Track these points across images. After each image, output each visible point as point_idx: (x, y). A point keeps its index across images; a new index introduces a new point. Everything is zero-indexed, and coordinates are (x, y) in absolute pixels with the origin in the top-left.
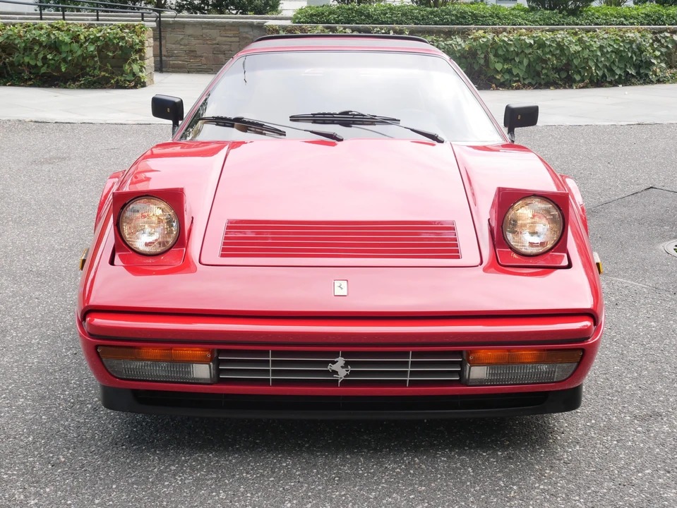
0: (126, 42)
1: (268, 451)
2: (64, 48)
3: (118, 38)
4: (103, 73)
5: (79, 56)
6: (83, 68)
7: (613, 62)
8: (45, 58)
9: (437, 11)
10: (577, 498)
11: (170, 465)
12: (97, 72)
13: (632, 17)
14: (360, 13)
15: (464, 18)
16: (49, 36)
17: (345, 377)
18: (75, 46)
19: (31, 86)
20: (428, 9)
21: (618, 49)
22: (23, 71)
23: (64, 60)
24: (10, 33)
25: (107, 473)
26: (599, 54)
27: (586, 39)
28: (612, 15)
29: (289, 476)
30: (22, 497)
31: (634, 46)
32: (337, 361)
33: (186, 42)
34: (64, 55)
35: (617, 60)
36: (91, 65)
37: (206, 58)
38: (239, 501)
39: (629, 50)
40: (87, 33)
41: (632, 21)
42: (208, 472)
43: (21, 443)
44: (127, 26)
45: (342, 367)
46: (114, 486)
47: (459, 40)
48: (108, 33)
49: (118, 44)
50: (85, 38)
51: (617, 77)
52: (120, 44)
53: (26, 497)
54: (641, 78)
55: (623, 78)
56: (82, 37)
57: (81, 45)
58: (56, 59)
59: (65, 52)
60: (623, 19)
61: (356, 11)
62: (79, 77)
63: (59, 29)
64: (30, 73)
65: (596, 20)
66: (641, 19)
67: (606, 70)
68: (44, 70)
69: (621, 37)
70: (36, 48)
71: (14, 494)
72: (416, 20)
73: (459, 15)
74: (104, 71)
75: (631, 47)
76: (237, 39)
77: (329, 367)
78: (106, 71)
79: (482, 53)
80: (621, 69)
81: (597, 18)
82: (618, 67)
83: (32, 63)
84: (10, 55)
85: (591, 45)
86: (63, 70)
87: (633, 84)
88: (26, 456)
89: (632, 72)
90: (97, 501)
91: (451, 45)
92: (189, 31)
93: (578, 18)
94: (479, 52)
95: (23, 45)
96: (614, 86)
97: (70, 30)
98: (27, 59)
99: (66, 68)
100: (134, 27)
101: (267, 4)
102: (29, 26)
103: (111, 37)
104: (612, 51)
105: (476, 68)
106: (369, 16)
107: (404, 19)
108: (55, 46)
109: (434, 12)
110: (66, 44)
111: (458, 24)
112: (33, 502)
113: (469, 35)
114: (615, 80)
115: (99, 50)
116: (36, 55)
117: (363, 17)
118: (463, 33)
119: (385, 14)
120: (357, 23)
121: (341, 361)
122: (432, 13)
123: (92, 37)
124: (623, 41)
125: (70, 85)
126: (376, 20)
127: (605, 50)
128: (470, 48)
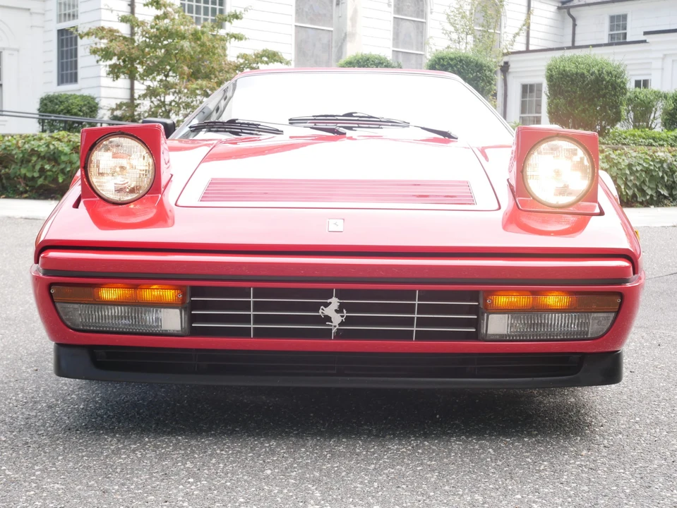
1: (249, 436)
2: (63, 158)
7: (644, 182)
8: (42, 170)
11: (130, 444)
13: (661, 139)
16: (48, 146)
17: (340, 325)
18: (75, 157)
19: (26, 198)
21: (647, 168)
22: (19, 183)
23: (62, 171)
24: (8, 144)
25: (54, 449)
26: (628, 172)
27: (613, 156)
28: (639, 136)
31: (665, 165)
32: (330, 303)
34: (62, 166)
35: (647, 179)
38: (209, 469)
39: (659, 170)
41: (661, 143)
42: (175, 450)
45: (336, 311)
46: (60, 458)
51: (648, 197)
54: (674, 200)
55: (655, 199)
58: (54, 170)
59: (63, 162)
60: (652, 141)
63: (59, 140)
64: (27, 185)
65: (624, 141)
66: (671, 142)
67: (636, 190)
68: (40, 181)
69: (651, 156)
70: (34, 159)
75: (662, 166)
77: (321, 311)
80: (652, 189)
81: (624, 139)
82: (649, 187)
83: (29, 175)
84: (6, 166)
85: (619, 162)
86: (61, 181)
87: (666, 205)
89: (665, 193)
90: (37, 468)
93: (604, 137)
95: (21, 155)
96: (646, 206)
97: (70, 141)
98: (23, 171)
99: (64, 180)
102: (28, 137)
104: (641, 170)
108: (54, 157)
110: (66, 154)
114: (647, 200)
116: (34, 167)
121: (335, 302)
124: (653, 161)
127: (634, 169)
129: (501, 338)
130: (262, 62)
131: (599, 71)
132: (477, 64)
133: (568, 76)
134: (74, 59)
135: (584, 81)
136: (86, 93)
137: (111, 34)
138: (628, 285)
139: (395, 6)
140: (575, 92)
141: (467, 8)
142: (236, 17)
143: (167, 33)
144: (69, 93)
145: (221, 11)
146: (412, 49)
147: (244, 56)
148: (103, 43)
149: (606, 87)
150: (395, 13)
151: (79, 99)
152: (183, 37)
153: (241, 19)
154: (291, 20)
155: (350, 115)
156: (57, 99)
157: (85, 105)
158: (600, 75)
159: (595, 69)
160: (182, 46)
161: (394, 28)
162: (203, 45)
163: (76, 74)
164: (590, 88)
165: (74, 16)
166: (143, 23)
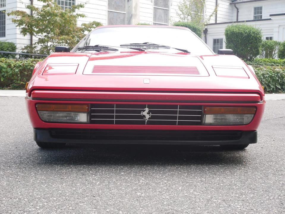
1: (112, 165)
2: (3, 70)
3: (30, 66)
4: (22, 83)
5: (10, 74)
6: (12, 80)
7: (269, 82)
11: (65, 167)
12: (19, 82)
13: (277, 63)
17: (149, 119)
18: (9, 69)
21: (271, 76)
23: (3, 76)
26: (262, 77)
28: (268, 61)
31: (279, 75)
32: (145, 110)
34: (3, 74)
35: (271, 81)
36: (16, 78)
39: (277, 77)
40: (15, 63)
41: (277, 64)
42: (84, 168)
45: (147, 113)
48: (26, 63)
49: (30, 68)
50: (14, 65)
51: (272, 89)
54: (283, 90)
55: (275, 90)
56: (12, 65)
57: (12, 69)
59: (3, 72)
60: (273, 63)
62: (9, 84)
65: (260, 64)
66: (282, 64)
67: (266, 86)
69: (273, 70)
74: (22, 82)
75: (278, 75)
77: (141, 113)
78: (24, 82)
80: (273, 85)
81: (261, 62)
82: (272, 84)
85: (258, 73)
86: (2, 80)
87: (280, 93)
89: (279, 87)
93: (251, 62)
96: (270, 93)
97: (7, 62)
99: (4, 80)
103: (27, 65)
104: (268, 77)
110: (5, 68)
114: (271, 90)
115: (20, 71)
121: (147, 110)
123: (17, 65)
124: (273, 72)
125: (5, 88)
127: (265, 76)
129: (211, 124)
130: (93, 27)
131: (249, 31)
132: (194, 28)
133: (235, 34)
134: (3, 26)
135: (242, 36)
136: (10, 41)
137: (23, 14)
138: (259, 103)
139: (154, 2)
140: (238, 41)
141: (188, 3)
142: (81, 6)
143: (49, 14)
144: (2, 41)
145: (73, 4)
146: (162, 23)
147: (85, 25)
148: (19, 18)
149: (252, 39)
150: (154, 6)
151: (7, 44)
152: (56, 16)
153: (83, 7)
154: (106, 8)
155: (146, 43)
157: (10, 47)
158: (249, 33)
159: (247, 31)
160: (56, 19)
161: (154, 12)
162: (65, 19)
163: (5, 33)
164: (245, 40)
165: (4, 5)
166: (37, 9)
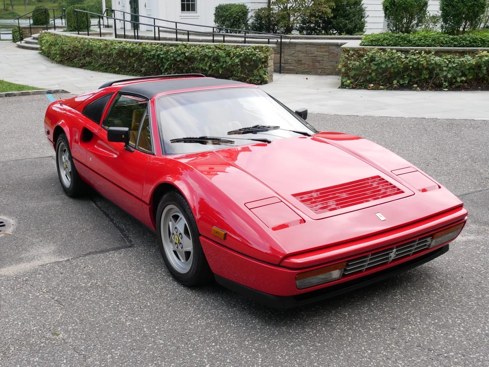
0: (257, 57)
1: (249, 314)
2: (222, 60)
3: (252, 55)
4: (242, 75)
5: (230, 65)
6: (232, 72)
8: (210, 65)
9: (456, 38)
10: (401, 362)
11: (198, 314)
12: (239, 74)
14: (404, 39)
15: (475, 42)
16: (214, 52)
18: (228, 59)
20: (451, 36)
23: (221, 67)
24: (193, 51)
25: (167, 314)
29: (254, 328)
30: (124, 320)
33: (296, 55)
34: (221, 64)
36: (236, 70)
37: (308, 65)
38: (223, 337)
40: (235, 51)
42: (214, 321)
43: (133, 294)
44: (258, 47)
46: (167, 321)
47: (469, 57)
48: (247, 51)
49: (252, 58)
50: (234, 54)
52: (253, 58)
53: (126, 320)
56: (232, 54)
57: (231, 58)
58: (217, 66)
59: (222, 62)
61: (402, 38)
63: (220, 49)
70: (206, 59)
71: (121, 318)
72: (442, 44)
73: (472, 41)
74: (243, 74)
76: (327, 54)
78: (245, 74)
79: (485, 66)
83: (204, 68)
84: (192, 63)
86: (220, 73)
88: (133, 300)
90: (157, 327)
91: (463, 61)
92: (298, 48)
94: (483, 66)
95: (200, 57)
98: (201, 66)
99: (222, 72)
100: (262, 47)
101: (355, 27)
102: (204, 47)
103: (248, 54)
105: (481, 75)
106: (410, 41)
107: (433, 43)
108: (217, 59)
109: (454, 38)
110: (223, 57)
111: (471, 47)
112: (128, 324)
113: (477, 54)
115: (241, 61)
116: (206, 63)
117: (406, 42)
118: (473, 53)
119: (420, 40)
120: (401, 46)
122: (453, 39)
123: (237, 54)
126: (414, 44)
128: (476, 63)
136: (241, 2)
144: (232, 3)
151: (237, 7)
156: (224, 8)
157: (240, 11)
